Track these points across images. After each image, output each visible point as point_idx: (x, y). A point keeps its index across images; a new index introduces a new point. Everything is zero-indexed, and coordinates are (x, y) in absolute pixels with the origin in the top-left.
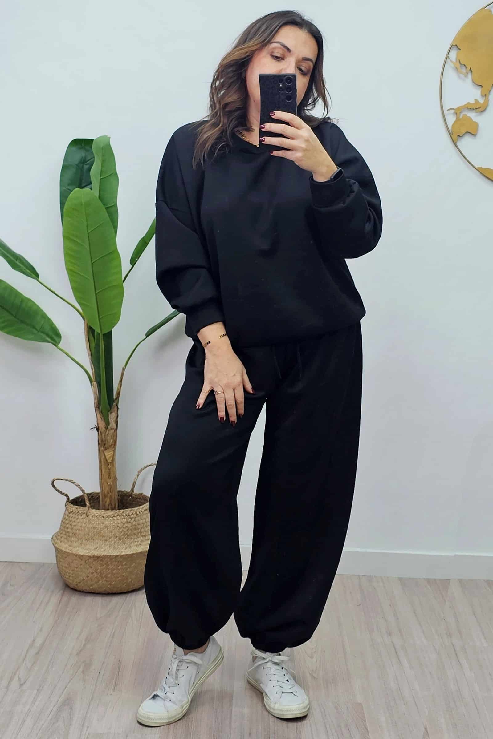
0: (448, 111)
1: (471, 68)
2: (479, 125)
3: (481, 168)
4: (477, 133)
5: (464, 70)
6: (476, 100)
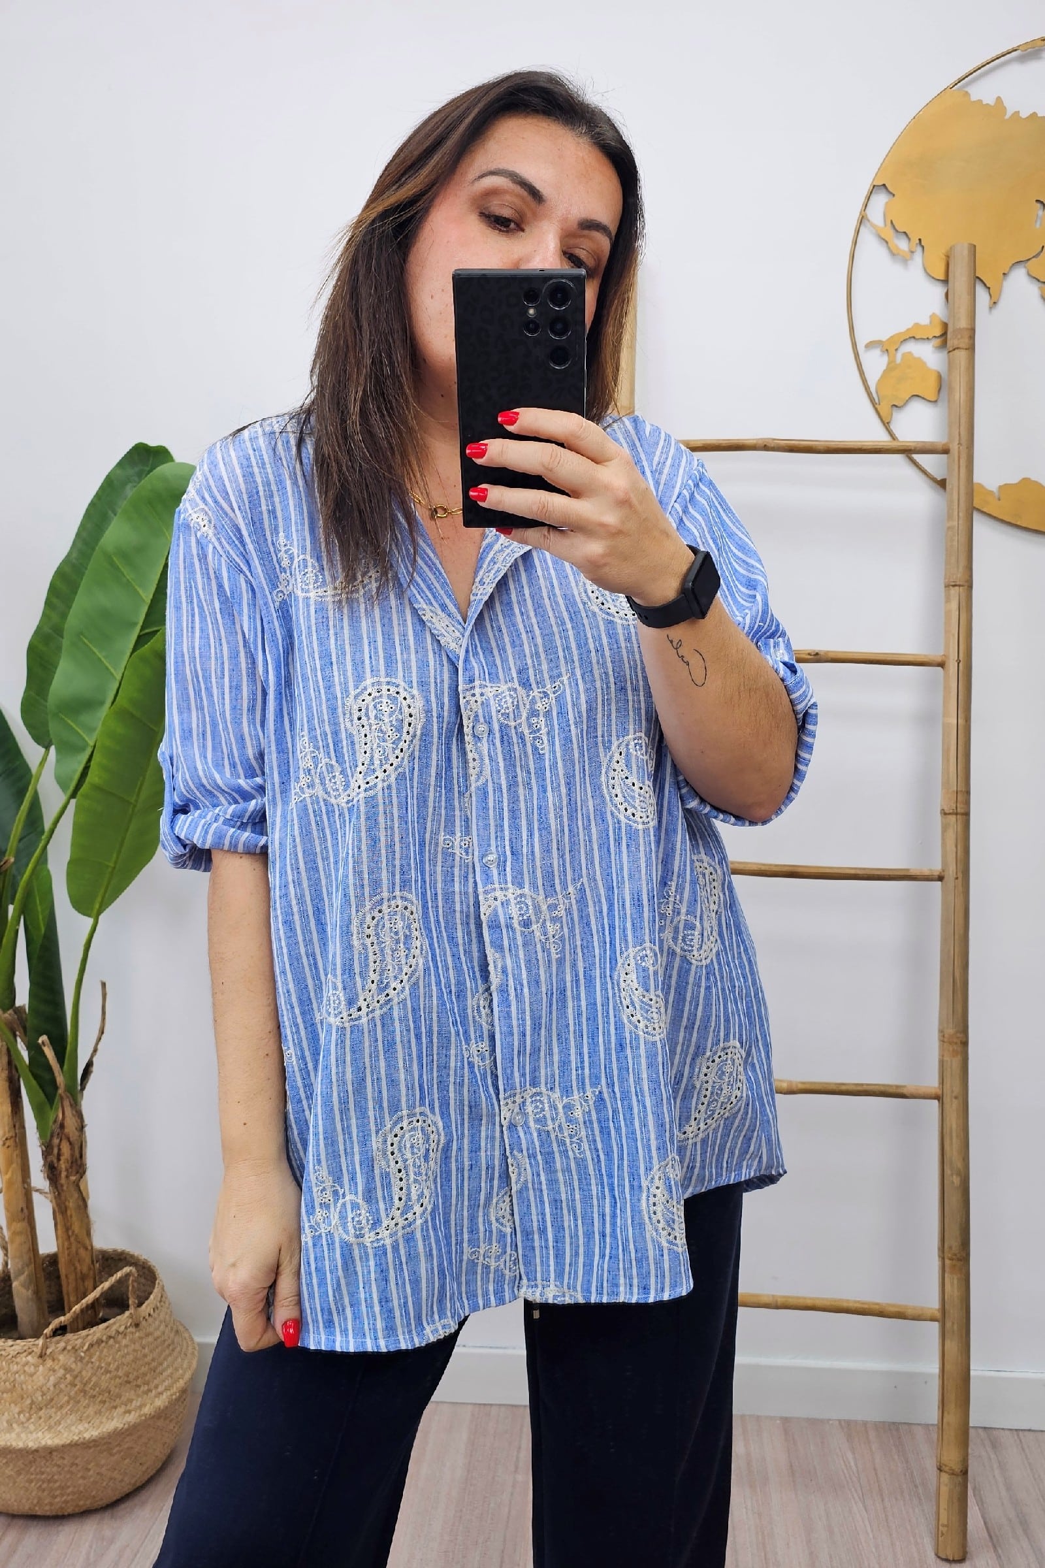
1: (920, 239)
2: (943, 377)
4: (938, 398)
5: (903, 245)
6: (932, 316)
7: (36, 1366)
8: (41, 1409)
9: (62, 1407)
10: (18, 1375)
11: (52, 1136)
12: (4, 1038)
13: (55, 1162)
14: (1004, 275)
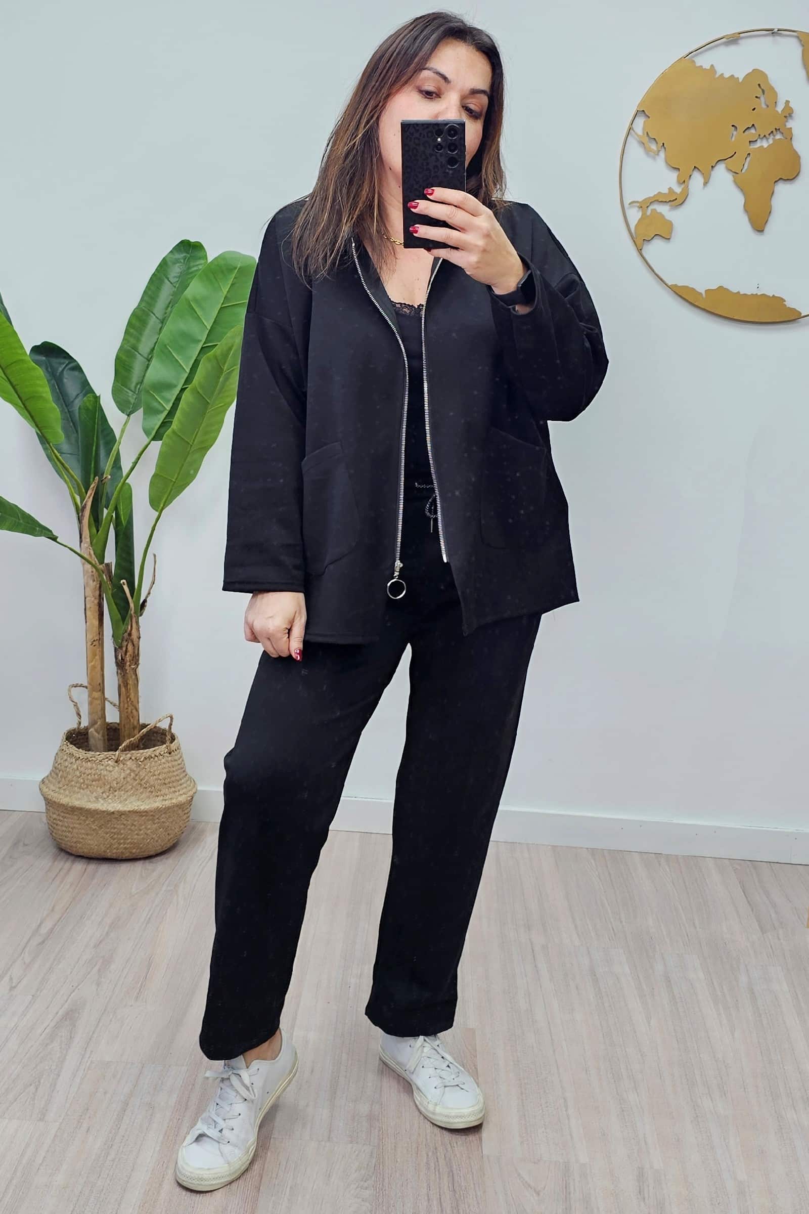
0: (630, 204)
1: (663, 144)
2: (675, 225)
3: (676, 285)
4: (671, 236)
5: (654, 147)
6: (670, 189)
7: (114, 767)
8: (116, 791)
9: (127, 791)
10: (102, 771)
11: (123, 641)
12: (99, 579)
13: (123, 655)
14: (712, 166)
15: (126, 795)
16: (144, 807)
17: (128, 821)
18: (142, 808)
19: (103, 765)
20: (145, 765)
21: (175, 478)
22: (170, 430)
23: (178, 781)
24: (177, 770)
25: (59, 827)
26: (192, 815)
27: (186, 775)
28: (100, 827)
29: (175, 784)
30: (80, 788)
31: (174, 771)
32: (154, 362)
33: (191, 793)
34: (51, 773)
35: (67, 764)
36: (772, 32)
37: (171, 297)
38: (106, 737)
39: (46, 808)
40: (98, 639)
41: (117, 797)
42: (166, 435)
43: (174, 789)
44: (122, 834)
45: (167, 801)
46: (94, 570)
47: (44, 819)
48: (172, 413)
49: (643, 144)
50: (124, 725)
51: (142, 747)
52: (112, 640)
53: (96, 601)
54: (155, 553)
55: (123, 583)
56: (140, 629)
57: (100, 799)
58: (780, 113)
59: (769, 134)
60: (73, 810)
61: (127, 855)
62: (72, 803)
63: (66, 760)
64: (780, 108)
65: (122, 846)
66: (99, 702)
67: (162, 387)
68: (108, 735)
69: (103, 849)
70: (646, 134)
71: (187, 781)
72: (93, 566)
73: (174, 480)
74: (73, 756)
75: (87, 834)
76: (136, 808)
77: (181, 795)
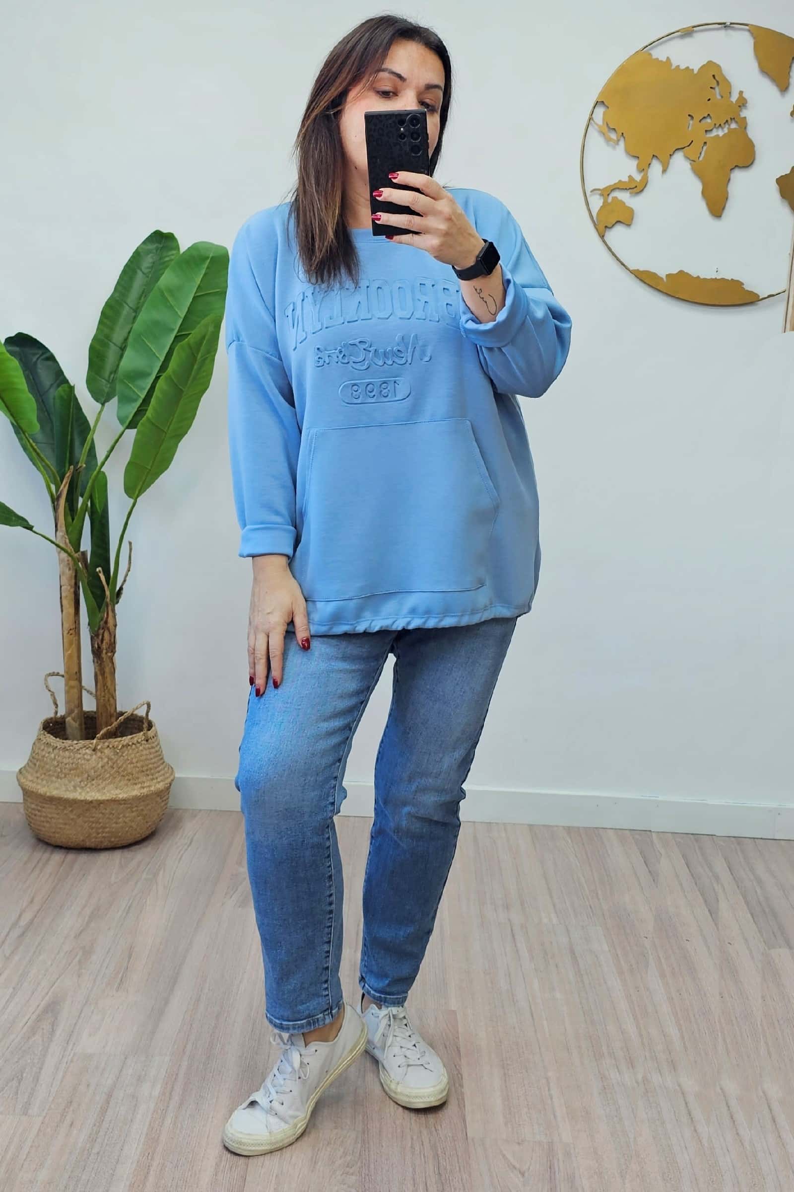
0: (591, 192)
1: (623, 134)
2: (635, 212)
3: (638, 270)
4: (632, 223)
5: (613, 136)
6: (630, 177)
7: (91, 755)
8: (93, 780)
9: (105, 780)
10: (80, 761)
11: (99, 629)
12: (75, 568)
13: (100, 644)
14: (671, 155)
15: (104, 783)
16: (122, 795)
17: (106, 809)
18: (121, 796)
19: (80, 754)
20: (123, 753)
21: (150, 464)
22: (144, 419)
23: (156, 768)
24: (155, 757)
25: (38, 818)
26: (171, 803)
27: (164, 762)
28: (79, 816)
29: (152, 771)
30: (58, 777)
31: (151, 759)
32: (128, 353)
33: (169, 780)
34: (28, 764)
35: (44, 753)
36: (724, 26)
37: (144, 287)
38: (83, 726)
39: (24, 799)
40: (74, 627)
41: (94, 786)
42: (142, 424)
43: (151, 777)
44: (100, 823)
45: (145, 789)
46: (70, 558)
47: (22, 810)
48: (146, 401)
49: (604, 134)
50: (101, 713)
51: (119, 735)
52: (88, 630)
53: (72, 590)
54: (131, 541)
55: (100, 572)
56: (117, 617)
57: (78, 788)
58: (734, 102)
59: (725, 123)
60: (52, 800)
61: (106, 844)
62: (50, 792)
63: (43, 750)
64: (734, 98)
65: (100, 835)
66: (76, 690)
67: (137, 375)
68: (85, 724)
69: (82, 838)
70: (605, 123)
71: (164, 769)
72: (69, 555)
73: (149, 468)
74: (50, 745)
75: (65, 824)
76: (114, 797)
77: (159, 782)
